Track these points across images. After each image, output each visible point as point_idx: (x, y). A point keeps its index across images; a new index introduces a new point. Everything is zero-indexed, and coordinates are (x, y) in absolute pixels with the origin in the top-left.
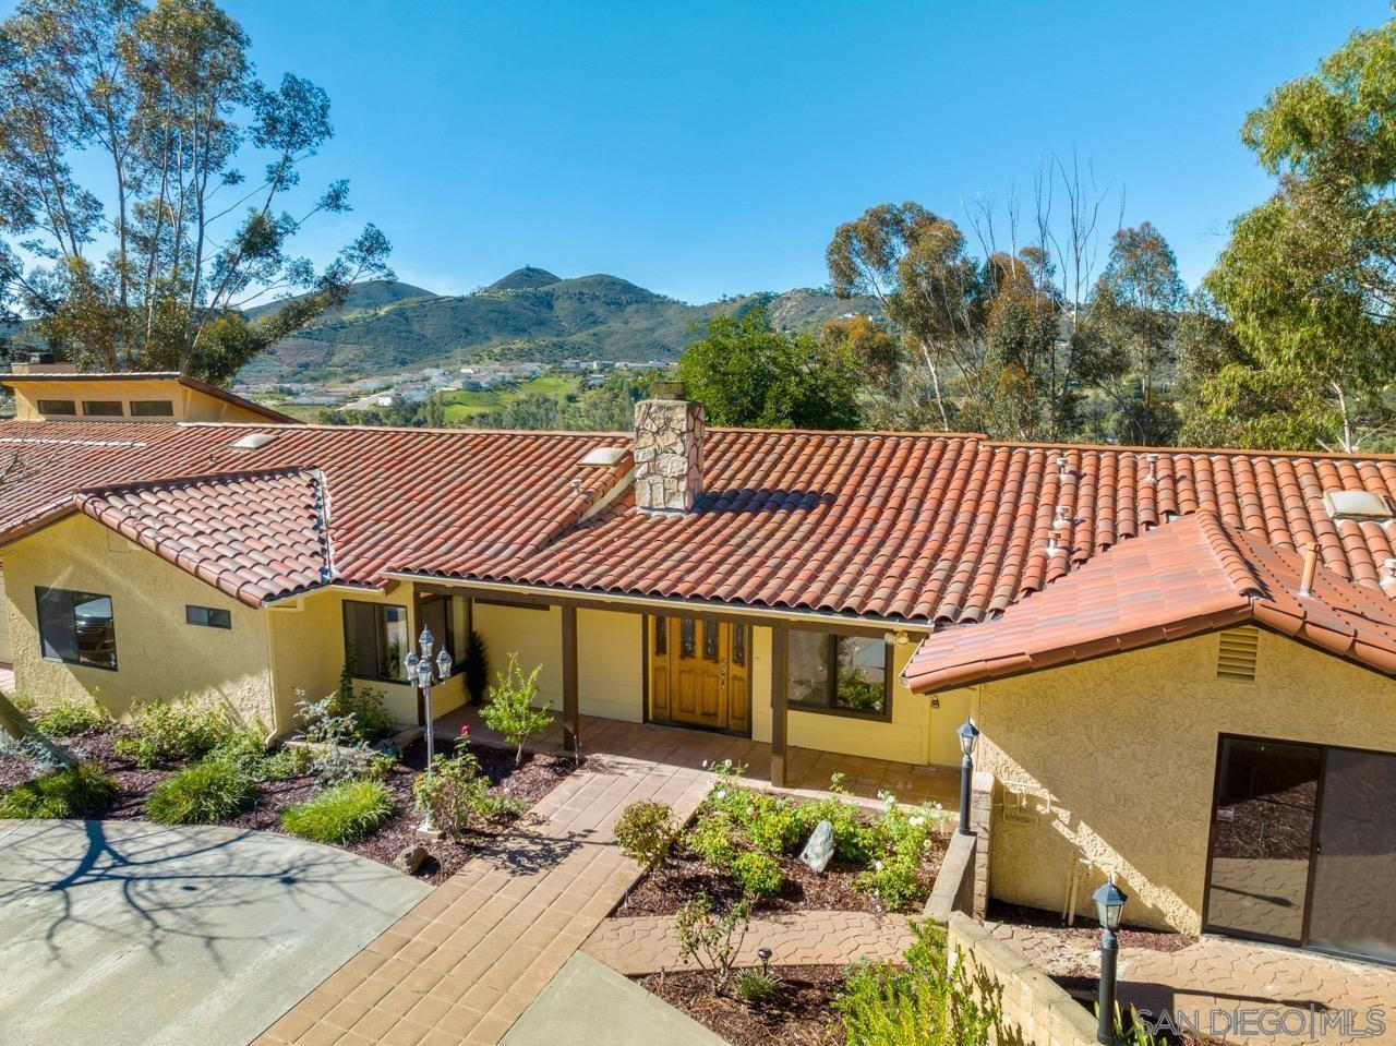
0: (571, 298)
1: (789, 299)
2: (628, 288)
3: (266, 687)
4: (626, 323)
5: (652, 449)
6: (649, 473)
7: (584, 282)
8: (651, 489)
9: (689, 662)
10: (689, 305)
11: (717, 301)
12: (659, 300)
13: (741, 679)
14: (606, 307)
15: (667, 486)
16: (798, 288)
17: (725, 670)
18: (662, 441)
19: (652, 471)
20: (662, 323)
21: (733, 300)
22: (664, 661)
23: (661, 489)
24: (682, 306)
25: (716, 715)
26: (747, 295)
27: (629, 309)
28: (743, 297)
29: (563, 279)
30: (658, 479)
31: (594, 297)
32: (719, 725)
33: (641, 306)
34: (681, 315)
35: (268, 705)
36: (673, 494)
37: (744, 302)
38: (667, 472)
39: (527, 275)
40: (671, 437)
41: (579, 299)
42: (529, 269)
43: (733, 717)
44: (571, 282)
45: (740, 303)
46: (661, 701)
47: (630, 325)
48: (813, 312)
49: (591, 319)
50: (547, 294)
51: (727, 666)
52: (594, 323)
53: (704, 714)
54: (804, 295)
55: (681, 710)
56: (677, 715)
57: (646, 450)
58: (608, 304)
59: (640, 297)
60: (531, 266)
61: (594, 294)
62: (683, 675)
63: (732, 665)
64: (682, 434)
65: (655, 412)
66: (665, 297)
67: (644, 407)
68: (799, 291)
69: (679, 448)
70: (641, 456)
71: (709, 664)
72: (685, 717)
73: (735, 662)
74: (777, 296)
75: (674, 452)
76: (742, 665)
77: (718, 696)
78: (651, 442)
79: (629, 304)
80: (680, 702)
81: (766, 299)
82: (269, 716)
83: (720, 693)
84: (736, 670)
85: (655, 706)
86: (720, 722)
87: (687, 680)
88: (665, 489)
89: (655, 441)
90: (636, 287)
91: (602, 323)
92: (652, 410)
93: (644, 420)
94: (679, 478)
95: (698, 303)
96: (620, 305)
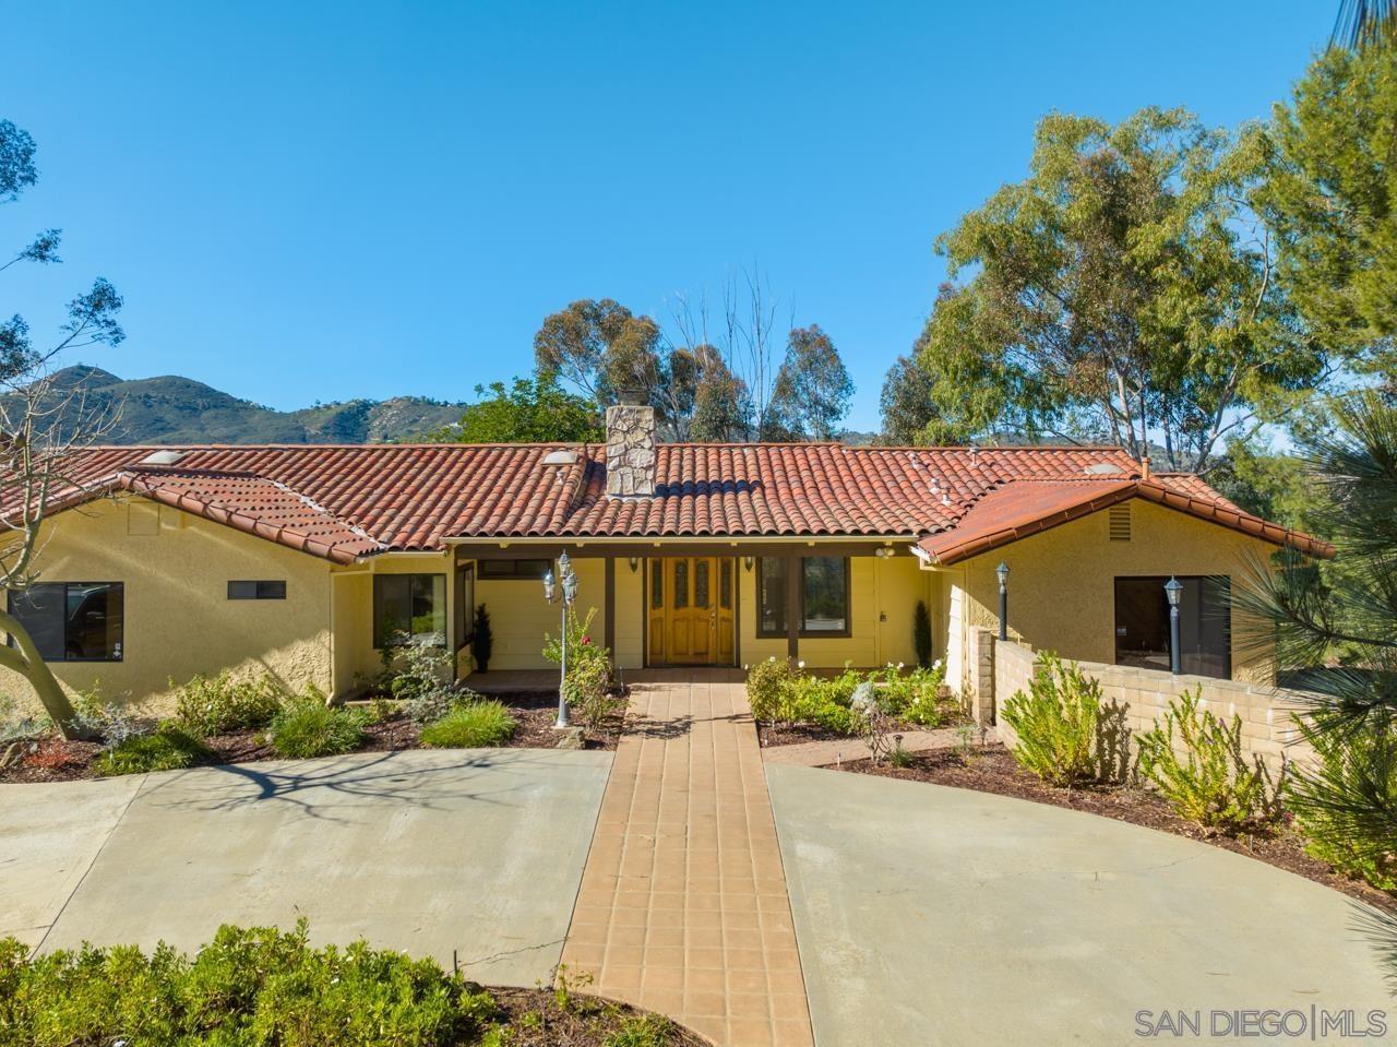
0: (134, 401)
1: (389, 407)
2: (204, 391)
3: (325, 652)
4: (202, 429)
5: (623, 445)
6: (620, 466)
7: (152, 384)
8: (622, 479)
9: (682, 611)
10: (277, 411)
11: (309, 408)
12: (241, 405)
13: (728, 620)
14: (177, 411)
15: (636, 475)
16: (400, 396)
17: (714, 615)
18: (631, 439)
19: (623, 464)
20: (244, 431)
21: (328, 407)
22: (659, 613)
23: (631, 478)
24: (269, 414)
25: (707, 653)
26: (343, 402)
27: (205, 415)
28: (338, 404)
29: (125, 380)
30: (629, 470)
31: (163, 401)
32: (710, 662)
33: (220, 411)
34: (267, 423)
35: (325, 668)
36: (642, 482)
37: (339, 410)
38: (637, 463)
39: (78, 375)
40: (640, 435)
41: (145, 403)
42: (81, 367)
43: (721, 653)
44: (134, 384)
45: (335, 410)
46: (657, 647)
47: (206, 432)
48: (415, 421)
49: (159, 425)
50: (104, 396)
51: (716, 611)
52: (162, 429)
53: (696, 654)
54: (406, 403)
55: (675, 654)
56: (672, 658)
57: (618, 446)
58: (181, 409)
59: (219, 402)
60: (84, 364)
61: (163, 398)
62: (677, 623)
63: (720, 609)
64: (649, 432)
65: (626, 414)
66: (249, 403)
67: (616, 411)
68: (401, 399)
69: (647, 444)
70: (613, 450)
71: (700, 611)
72: (680, 659)
73: (722, 605)
74: (377, 404)
75: (643, 447)
76: (729, 608)
77: (708, 637)
78: (622, 439)
79: (206, 408)
80: (675, 646)
81: (364, 406)
82: (327, 679)
83: (710, 633)
84: (723, 612)
85: (652, 653)
86: (710, 660)
87: (681, 626)
88: (634, 479)
89: (625, 438)
90: (214, 391)
91: (172, 429)
92: (623, 413)
93: (615, 421)
94: (647, 469)
95: (288, 410)
96: (195, 410)
